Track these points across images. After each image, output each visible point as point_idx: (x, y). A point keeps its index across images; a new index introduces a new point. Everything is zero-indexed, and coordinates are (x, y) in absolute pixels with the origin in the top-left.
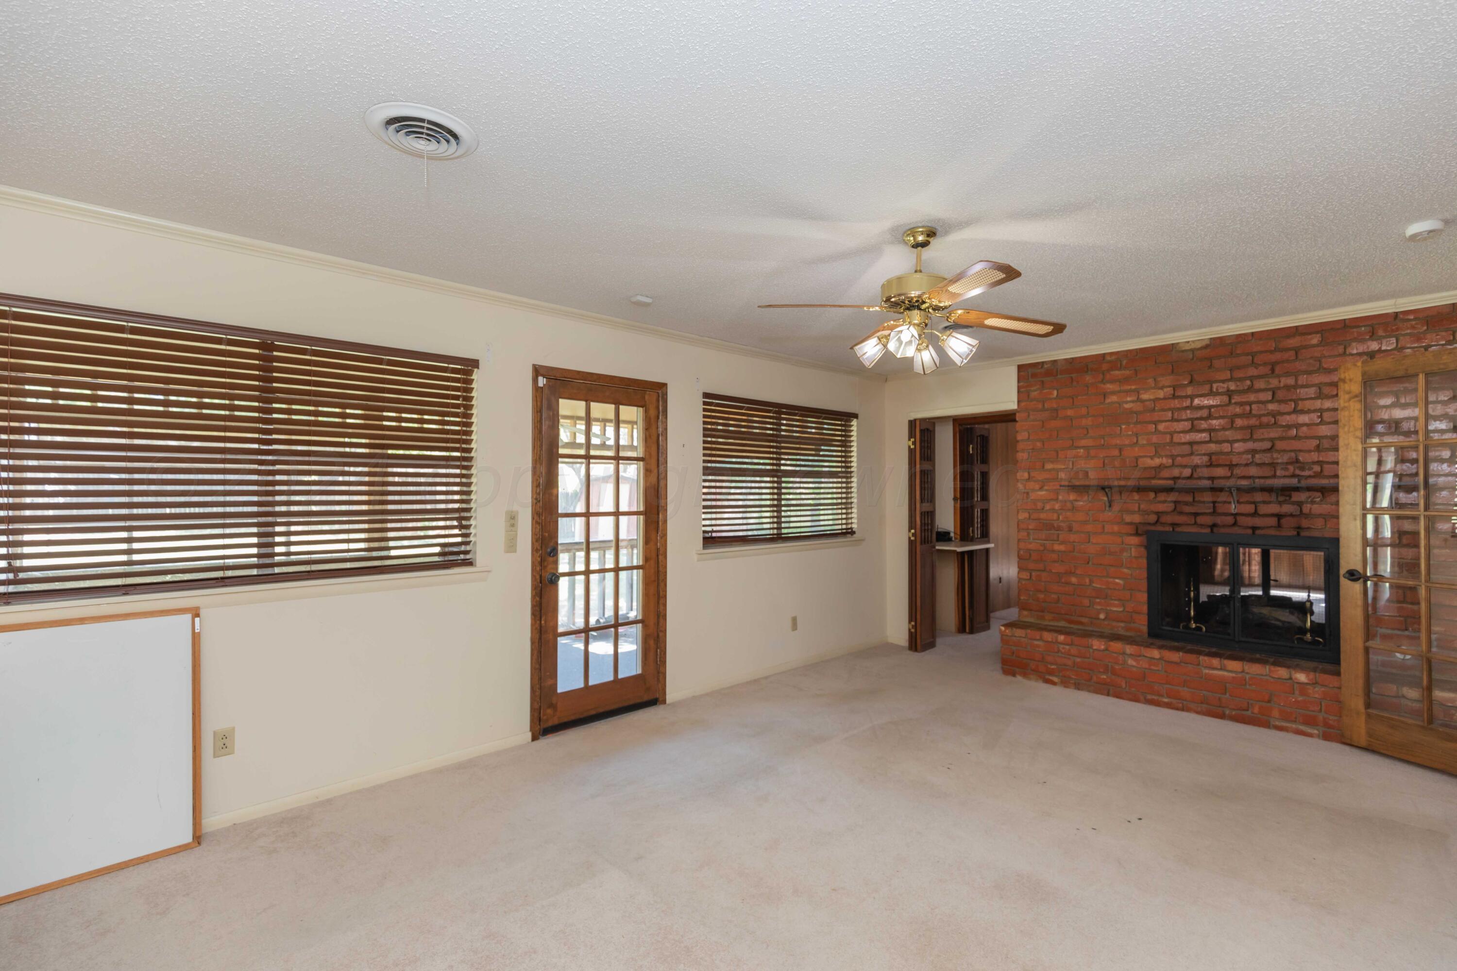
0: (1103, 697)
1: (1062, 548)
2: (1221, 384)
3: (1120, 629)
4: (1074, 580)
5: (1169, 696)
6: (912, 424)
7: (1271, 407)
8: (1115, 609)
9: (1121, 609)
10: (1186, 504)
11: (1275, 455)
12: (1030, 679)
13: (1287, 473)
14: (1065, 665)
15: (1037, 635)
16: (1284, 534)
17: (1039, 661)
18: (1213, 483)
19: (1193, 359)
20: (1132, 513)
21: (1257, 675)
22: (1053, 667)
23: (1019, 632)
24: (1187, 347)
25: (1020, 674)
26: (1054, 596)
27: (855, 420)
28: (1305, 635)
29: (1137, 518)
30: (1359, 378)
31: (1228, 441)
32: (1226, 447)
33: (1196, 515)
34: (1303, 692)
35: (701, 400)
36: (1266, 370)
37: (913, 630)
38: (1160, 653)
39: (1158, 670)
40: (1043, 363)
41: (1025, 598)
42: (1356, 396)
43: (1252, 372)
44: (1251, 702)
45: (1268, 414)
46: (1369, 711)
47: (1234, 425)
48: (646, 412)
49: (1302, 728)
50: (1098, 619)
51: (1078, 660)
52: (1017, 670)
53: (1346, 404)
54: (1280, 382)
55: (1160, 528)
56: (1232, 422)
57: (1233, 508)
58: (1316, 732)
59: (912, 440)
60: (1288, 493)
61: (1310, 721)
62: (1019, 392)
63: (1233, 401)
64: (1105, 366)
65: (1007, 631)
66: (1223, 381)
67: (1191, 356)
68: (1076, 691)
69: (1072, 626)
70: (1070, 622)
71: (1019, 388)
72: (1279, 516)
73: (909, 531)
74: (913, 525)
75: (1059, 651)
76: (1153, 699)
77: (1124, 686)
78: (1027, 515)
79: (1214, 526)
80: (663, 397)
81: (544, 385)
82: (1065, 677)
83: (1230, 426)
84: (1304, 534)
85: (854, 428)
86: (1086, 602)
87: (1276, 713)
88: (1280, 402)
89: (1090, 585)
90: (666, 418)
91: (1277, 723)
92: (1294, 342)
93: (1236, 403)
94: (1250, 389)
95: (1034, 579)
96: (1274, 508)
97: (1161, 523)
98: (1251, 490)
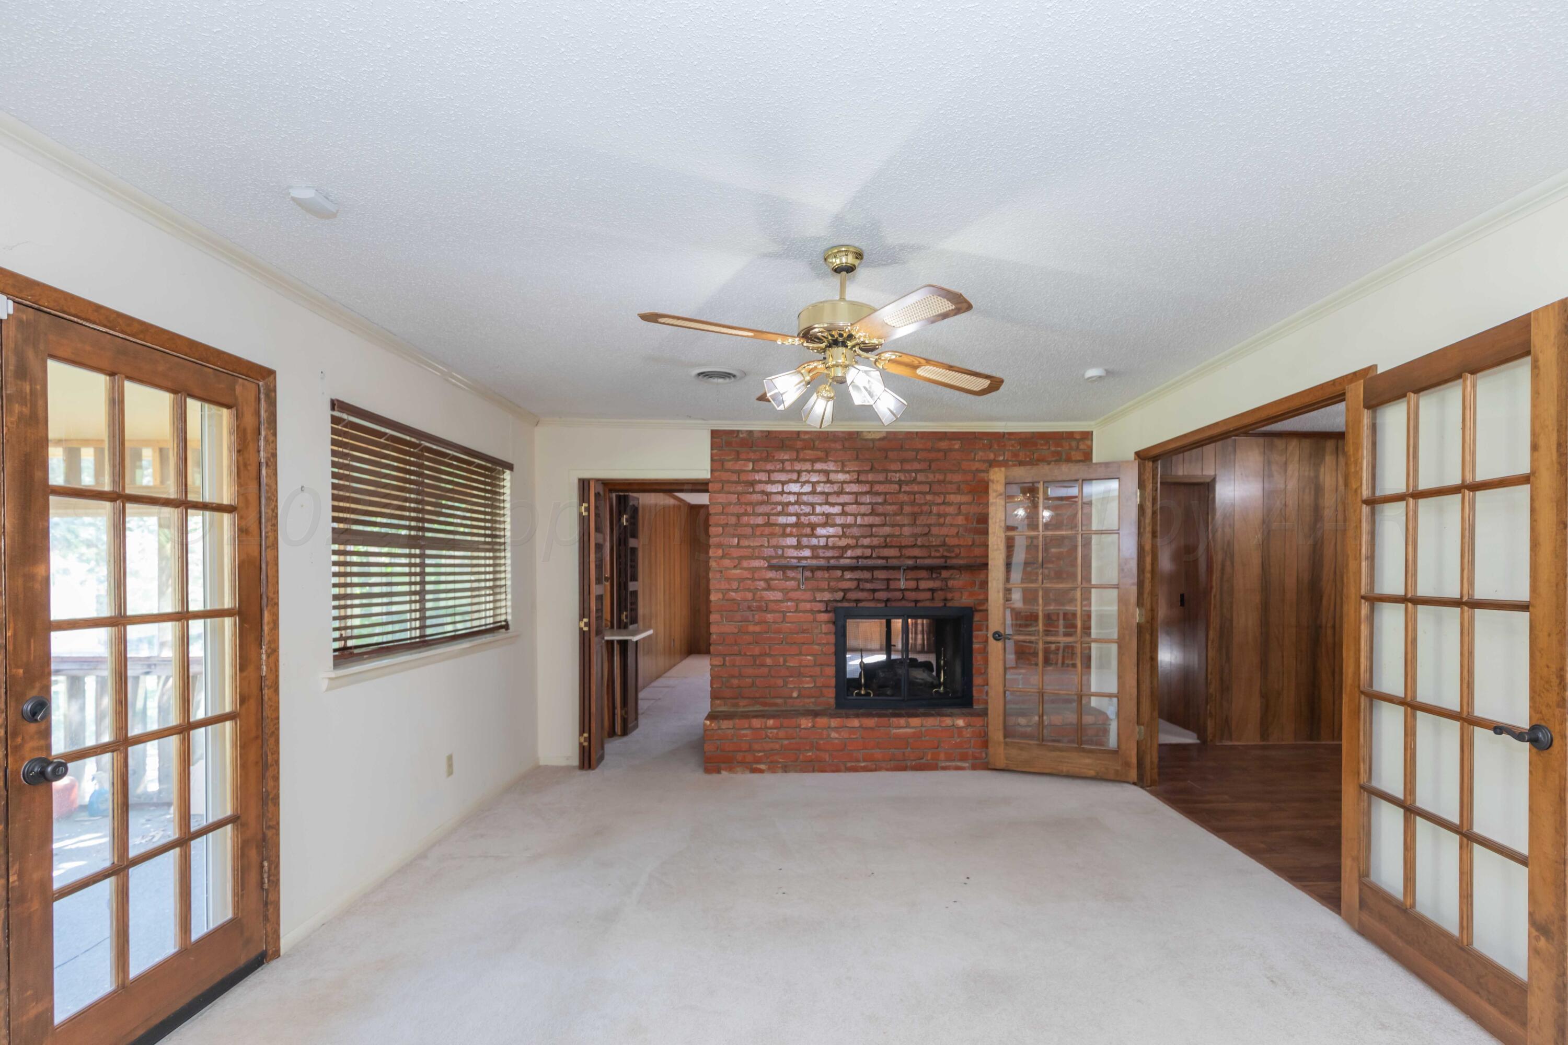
0: (810, 774)
1: (757, 629)
2: (894, 474)
3: (811, 704)
4: (769, 661)
5: (864, 761)
6: (584, 484)
7: (929, 497)
8: (806, 686)
9: (812, 685)
10: (867, 581)
11: (931, 539)
12: (736, 773)
13: (938, 555)
14: (772, 750)
15: (745, 723)
16: (935, 605)
17: (745, 751)
18: (887, 562)
19: (873, 448)
20: (823, 590)
21: (932, 726)
22: (760, 754)
23: (726, 724)
24: (869, 437)
25: (725, 769)
26: (749, 680)
27: (508, 472)
28: (940, 688)
29: (827, 596)
30: (1003, 481)
31: (899, 525)
32: (897, 531)
33: (874, 591)
34: (960, 735)
35: (327, 413)
36: (923, 466)
37: (586, 744)
38: (860, 721)
39: (857, 738)
40: (738, 431)
41: (719, 686)
42: (1001, 495)
43: (916, 466)
44: (925, 750)
45: (926, 504)
46: (1007, 740)
47: (903, 512)
48: (239, 417)
49: (959, 764)
50: (791, 697)
51: (786, 742)
52: (723, 765)
53: (994, 501)
54: (934, 477)
55: (846, 604)
56: (902, 509)
57: (902, 584)
58: (967, 765)
59: (585, 505)
60: (938, 571)
61: (963, 758)
62: (712, 460)
63: (903, 490)
64: (799, 444)
65: (713, 725)
66: (895, 472)
67: (872, 446)
68: (785, 774)
69: (766, 708)
70: (765, 704)
71: (712, 454)
72: (933, 590)
73: (581, 620)
74: (586, 613)
75: (767, 736)
76: (853, 766)
77: (827, 759)
78: (721, 596)
79: (888, 600)
80: (268, 396)
81: (9, 315)
82: (772, 762)
83: (900, 512)
84: (949, 604)
85: (507, 483)
86: (780, 682)
87: (942, 756)
88: (935, 494)
89: (784, 664)
90: (275, 434)
91: (943, 765)
92: (944, 445)
93: (905, 492)
94: (914, 481)
95: (728, 664)
96: (931, 584)
97: (847, 600)
98: (916, 568)
